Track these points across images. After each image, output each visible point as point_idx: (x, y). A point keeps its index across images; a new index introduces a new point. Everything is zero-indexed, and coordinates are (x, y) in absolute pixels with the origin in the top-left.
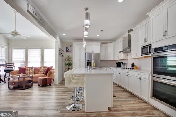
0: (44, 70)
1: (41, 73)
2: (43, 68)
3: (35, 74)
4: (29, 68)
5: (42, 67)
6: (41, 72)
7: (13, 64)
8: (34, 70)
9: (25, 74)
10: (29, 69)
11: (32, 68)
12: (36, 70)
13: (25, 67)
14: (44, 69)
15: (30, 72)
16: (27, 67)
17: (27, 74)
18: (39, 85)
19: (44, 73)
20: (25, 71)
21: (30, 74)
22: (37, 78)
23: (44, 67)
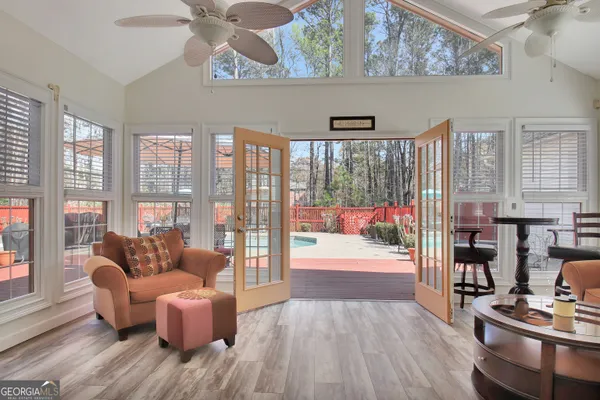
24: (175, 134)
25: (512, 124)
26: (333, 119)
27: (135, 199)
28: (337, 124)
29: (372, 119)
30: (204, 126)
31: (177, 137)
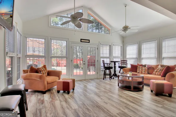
0: (160, 70)
1: (157, 73)
2: (159, 67)
3: (148, 73)
4: (142, 65)
5: (158, 65)
6: (156, 71)
7: (127, 61)
8: (148, 69)
9: (137, 72)
10: (142, 67)
11: (145, 66)
12: (150, 70)
13: (138, 64)
14: (162, 68)
15: (142, 71)
16: (140, 64)
17: (138, 73)
18: (152, 91)
19: (161, 74)
20: (137, 69)
21: (141, 73)
22: (149, 79)
23: (162, 66)
24: (39, 39)
25: (112, 44)
26: (81, 39)
27: (26, 57)
28: (82, 41)
29: (89, 40)
30: (49, 38)
31: (40, 39)
